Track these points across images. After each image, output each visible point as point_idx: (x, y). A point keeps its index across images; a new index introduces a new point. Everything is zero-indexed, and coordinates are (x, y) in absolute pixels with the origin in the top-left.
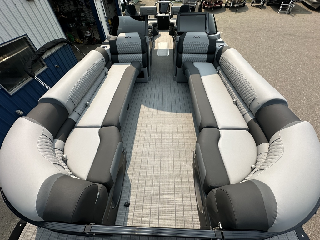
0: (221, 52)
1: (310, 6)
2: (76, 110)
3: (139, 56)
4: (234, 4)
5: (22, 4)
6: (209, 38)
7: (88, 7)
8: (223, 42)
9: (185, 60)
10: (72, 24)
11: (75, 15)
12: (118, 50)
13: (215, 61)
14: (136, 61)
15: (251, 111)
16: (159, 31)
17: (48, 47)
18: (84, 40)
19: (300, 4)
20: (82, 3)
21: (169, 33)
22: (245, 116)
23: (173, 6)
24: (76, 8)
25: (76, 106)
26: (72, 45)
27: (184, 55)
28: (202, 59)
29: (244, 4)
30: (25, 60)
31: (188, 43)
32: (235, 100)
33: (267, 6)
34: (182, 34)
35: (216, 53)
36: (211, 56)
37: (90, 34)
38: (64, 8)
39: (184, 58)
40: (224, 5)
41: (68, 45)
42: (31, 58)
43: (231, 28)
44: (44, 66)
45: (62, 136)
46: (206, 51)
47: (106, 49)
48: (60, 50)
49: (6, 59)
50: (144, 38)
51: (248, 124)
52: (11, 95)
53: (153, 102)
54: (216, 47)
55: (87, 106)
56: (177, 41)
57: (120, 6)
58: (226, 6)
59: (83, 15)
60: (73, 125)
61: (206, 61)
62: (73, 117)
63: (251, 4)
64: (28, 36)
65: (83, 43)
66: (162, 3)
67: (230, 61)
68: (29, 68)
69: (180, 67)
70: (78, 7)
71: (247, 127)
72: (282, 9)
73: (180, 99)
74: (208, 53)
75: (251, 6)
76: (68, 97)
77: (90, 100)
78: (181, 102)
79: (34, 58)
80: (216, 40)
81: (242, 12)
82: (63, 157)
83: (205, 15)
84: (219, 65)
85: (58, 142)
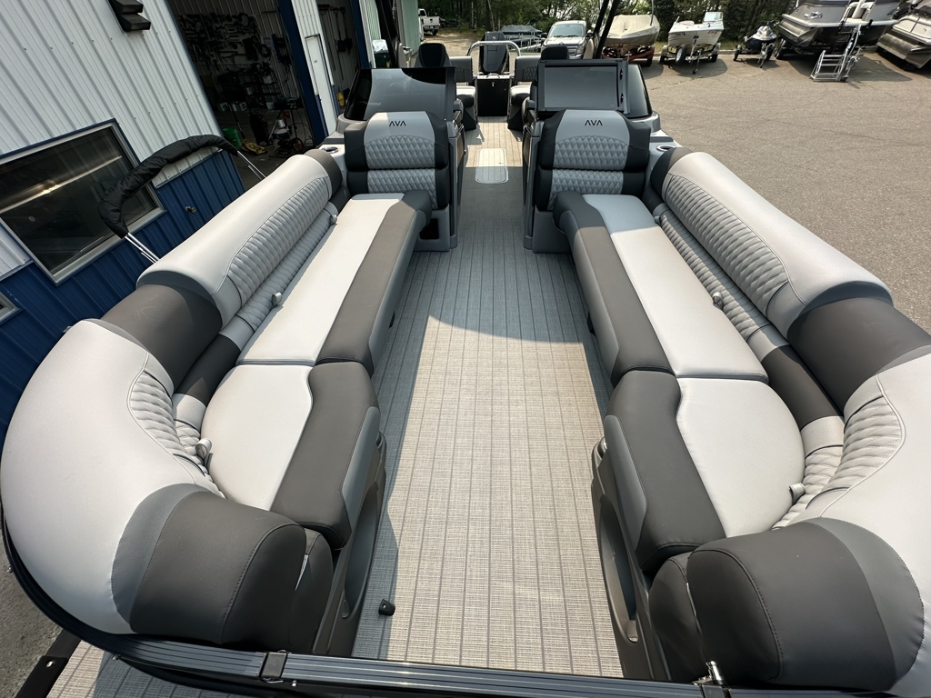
0: (665, 163)
1: (904, 61)
2: (243, 315)
3: (426, 174)
4: (686, 53)
5: (110, 40)
6: (630, 127)
7: (284, 60)
8: (670, 140)
9: (560, 189)
10: (237, 105)
11: (248, 80)
12: (368, 157)
13: (648, 192)
14: (419, 190)
15: (771, 324)
16: (479, 119)
17: (170, 157)
18: (268, 145)
19: (875, 57)
20: (269, 50)
21: (506, 124)
22: (754, 339)
23: (521, 57)
24: (251, 62)
25: (244, 302)
26: (236, 154)
27: (556, 174)
28: (609, 184)
29: (715, 56)
30: (104, 190)
31: (570, 139)
32: (717, 294)
33: (779, 62)
34: (551, 116)
35: (651, 167)
36: (636, 177)
37: (285, 128)
38: (219, 63)
39: (555, 182)
40: (656, 58)
41: (226, 154)
42: (122, 184)
43: (679, 117)
44: (155, 207)
45: (199, 384)
46: (620, 163)
47: (334, 155)
48: (201, 166)
49: (53, 189)
50: (442, 126)
51: (765, 363)
52: (56, 282)
53: (465, 307)
54: (649, 151)
55: (274, 305)
56: (536, 134)
57: (372, 59)
58: (664, 61)
59: (268, 80)
60: (233, 358)
61: (620, 191)
62: (234, 333)
63: (733, 56)
64: (117, 125)
65: (266, 152)
66: (488, 45)
67: (697, 183)
68: (113, 211)
69: (543, 208)
70: (257, 59)
71: (761, 371)
72: (822, 67)
73: (546, 298)
74: (627, 169)
75: (735, 60)
76: (225, 274)
77: (286, 288)
78: (547, 307)
79: (130, 185)
80: (649, 131)
81: (709, 75)
82: (198, 447)
83: (616, 65)
84: (661, 199)
85: (187, 403)
